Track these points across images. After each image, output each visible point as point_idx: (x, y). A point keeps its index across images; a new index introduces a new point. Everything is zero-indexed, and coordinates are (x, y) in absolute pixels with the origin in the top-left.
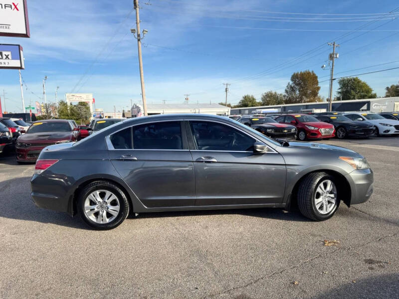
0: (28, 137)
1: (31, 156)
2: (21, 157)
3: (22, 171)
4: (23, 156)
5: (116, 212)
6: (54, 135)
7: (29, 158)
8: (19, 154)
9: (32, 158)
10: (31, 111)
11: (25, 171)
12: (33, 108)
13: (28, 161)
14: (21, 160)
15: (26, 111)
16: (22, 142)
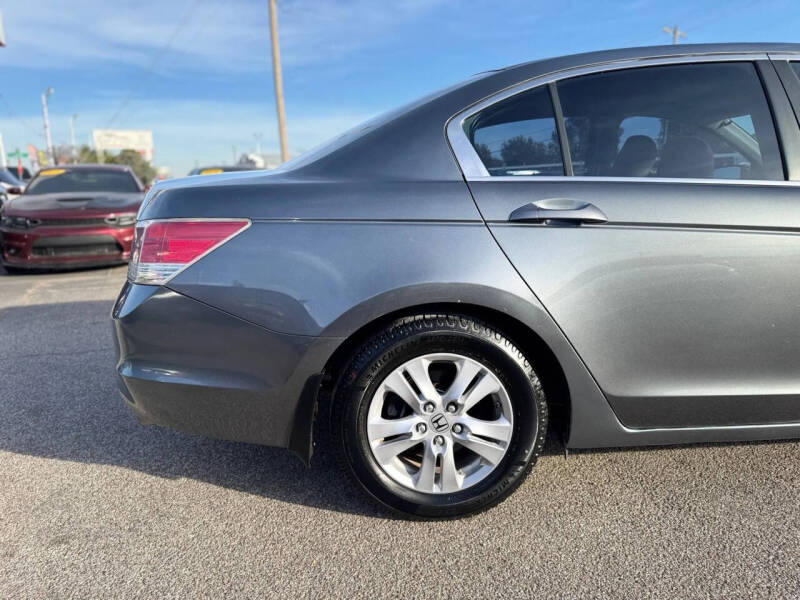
0: (28, 203)
1: (41, 253)
2: (13, 255)
3: (21, 291)
4: (21, 252)
5: (493, 445)
6: (99, 198)
7: (36, 257)
8: (9, 247)
9: (45, 256)
10: (20, 162)
11: (30, 291)
12: (26, 155)
13: (34, 266)
14: (14, 262)
15: (8, 161)
16: (14, 214)
